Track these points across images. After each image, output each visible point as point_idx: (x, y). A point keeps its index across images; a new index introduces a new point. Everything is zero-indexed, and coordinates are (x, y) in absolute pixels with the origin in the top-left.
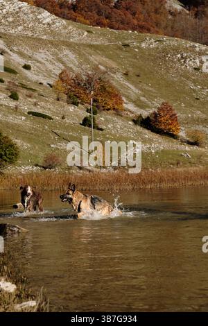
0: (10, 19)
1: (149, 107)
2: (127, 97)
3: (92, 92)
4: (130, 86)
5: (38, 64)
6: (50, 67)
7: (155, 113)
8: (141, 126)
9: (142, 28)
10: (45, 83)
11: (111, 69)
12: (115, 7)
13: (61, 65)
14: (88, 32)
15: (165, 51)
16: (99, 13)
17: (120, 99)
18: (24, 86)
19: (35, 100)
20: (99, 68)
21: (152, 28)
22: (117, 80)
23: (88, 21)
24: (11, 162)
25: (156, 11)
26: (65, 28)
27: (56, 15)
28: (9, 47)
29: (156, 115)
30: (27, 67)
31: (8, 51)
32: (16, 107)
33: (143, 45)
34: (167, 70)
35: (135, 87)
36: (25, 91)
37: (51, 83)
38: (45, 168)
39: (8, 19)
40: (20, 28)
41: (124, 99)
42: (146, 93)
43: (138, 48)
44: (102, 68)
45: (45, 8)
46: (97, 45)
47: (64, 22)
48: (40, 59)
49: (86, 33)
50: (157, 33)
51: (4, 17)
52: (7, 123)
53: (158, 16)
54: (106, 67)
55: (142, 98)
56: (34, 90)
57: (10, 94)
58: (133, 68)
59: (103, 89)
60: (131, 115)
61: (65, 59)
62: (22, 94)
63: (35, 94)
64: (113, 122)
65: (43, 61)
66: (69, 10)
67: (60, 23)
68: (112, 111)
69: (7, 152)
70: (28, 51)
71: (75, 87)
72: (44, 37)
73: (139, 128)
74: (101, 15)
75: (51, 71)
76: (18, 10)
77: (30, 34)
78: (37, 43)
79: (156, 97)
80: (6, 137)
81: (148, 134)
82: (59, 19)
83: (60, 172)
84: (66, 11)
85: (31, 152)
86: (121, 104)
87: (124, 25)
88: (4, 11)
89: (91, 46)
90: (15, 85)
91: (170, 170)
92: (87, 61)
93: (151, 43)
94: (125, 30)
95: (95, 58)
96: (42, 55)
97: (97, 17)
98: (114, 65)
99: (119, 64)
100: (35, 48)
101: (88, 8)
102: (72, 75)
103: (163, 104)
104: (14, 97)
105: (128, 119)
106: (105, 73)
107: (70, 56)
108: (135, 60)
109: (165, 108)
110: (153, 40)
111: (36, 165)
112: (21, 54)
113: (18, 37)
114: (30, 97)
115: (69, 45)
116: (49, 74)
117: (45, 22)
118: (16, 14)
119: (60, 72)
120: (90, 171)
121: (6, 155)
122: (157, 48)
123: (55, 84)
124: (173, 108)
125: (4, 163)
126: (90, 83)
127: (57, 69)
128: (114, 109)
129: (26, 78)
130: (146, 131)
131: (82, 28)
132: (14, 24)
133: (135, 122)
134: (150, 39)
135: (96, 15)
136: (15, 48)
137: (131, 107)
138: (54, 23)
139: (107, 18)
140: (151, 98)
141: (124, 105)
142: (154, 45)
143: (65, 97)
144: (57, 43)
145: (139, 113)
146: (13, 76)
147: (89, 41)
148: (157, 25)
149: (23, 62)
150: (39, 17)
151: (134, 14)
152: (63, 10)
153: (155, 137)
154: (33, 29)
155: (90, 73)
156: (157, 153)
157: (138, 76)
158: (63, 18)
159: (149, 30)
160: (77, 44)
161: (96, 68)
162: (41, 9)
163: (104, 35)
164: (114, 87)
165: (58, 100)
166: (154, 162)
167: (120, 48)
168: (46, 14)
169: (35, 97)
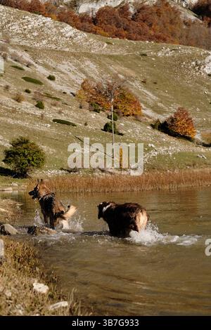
0: (35, 34)
1: (165, 112)
2: (145, 104)
3: (113, 100)
4: (148, 93)
5: (62, 75)
6: (73, 77)
7: (171, 118)
8: (159, 130)
9: (158, 38)
10: (68, 93)
11: (130, 77)
12: (133, 19)
13: (83, 76)
14: (107, 43)
15: (181, 59)
16: (118, 25)
17: (139, 105)
18: (49, 96)
19: (59, 108)
20: (119, 77)
21: (168, 38)
22: (136, 87)
23: (107, 34)
24: (39, 167)
25: (171, 22)
26: (86, 40)
27: (78, 28)
28: (34, 59)
29: (172, 120)
30: (51, 78)
31: (34, 63)
32: (42, 116)
33: (160, 54)
34: (183, 76)
35: (153, 93)
36: (50, 101)
37: (74, 92)
38: (70, 172)
39: (33, 34)
40: (44, 42)
41: (142, 105)
42: (162, 99)
43: (155, 57)
44: (121, 76)
45: (67, 23)
46: (117, 56)
47: (85, 35)
48: (63, 70)
49: (106, 45)
50: (173, 42)
51: (30, 32)
52: (34, 130)
53: (173, 26)
54: (125, 76)
55: (159, 104)
56: (58, 99)
57: (36, 103)
58: (150, 75)
59: (123, 96)
60: (149, 120)
61: (87, 69)
62: (47, 103)
63: (60, 103)
64: (133, 127)
65: (66, 72)
66: (90, 23)
67: (82, 36)
68: (131, 117)
69: (34, 158)
70: (52, 63)
71: (96, 95)
72: (67, 50)
73: (157, 132)
74: (120, 27)
75: (73, 81)
76: (42, 25)
77: (54, 47)
78: (60, 55)
79: (172, 103)
80: (33, 144)
81: (165, 138)
82: (81, 32)
83: (84, 175)
84: (87, 24)
85: (56, 157)
86: (140, 110)
87: (141, 35)
88: (30, 26)
89: (110, 57)
90: (40, 94)
91: (187, 171)
92: (108, 71)
93: (168, 53)
94: (143, 40)
95: (115, 68)
96: (65, 66)
97: (115, 29)
98: (133, 74)
99: (138, 73)
100: (58, 60)
101: (107, 21)
102: (94, 84)
103: (179, 109)
104: (40, 106)
105: (146, 123)
106: (124, 81)
107: (91, 67)
108: (152, 69)
109: (182, 113)
110: (169, 49)
111: (62, 169)
112: (46, 66)
113: (42, 50)
114: (55, 105)
115: (90, 56)
116: (72, 83)
117: (67, 35)
118: (40, 29)
119: (83, 81)
120: (111, 173)
121: (33, 160)
122: (173, 57)
123: (78, 93)
124: (189, 112)
125: (31, 167)
126: (110, 92)
127: (79, 79)
128: (133, 115)
129: (51, 88)
130: (164, 135)
131: (102, 40)
132: (39, 38)
133: (153, 126)
134: (166, 49)
135: (114, 27)
136: (40, 61)
137: (149, 112)
138: (76, 36)
139: (125, 30)
140: (168, 103)
141: (142, 111)
142: (170, 54)
143: (87, 105)
144: (79, 55)
145: (157, 118)
146: (38, 86)
147: (109, 52)
148: (172, 35)
149: (48, 73)
150: (62, 31)
151: (150, 25)
152: (84, 24)
153: (172, 140)
154: (56, 43)
155: (110, 81)
156: (174, 155)
157: (155, 83)
158: (85, 31)
159: (165, 40)
160: (97, 55)
161: (116, 77)
162: (64, 24)
163: (123, 46)
164: (133, 94)
165: (81, 107)
166: (171, 163)
167: (137, 58)
168: (68, 28)
169: (60, 106)
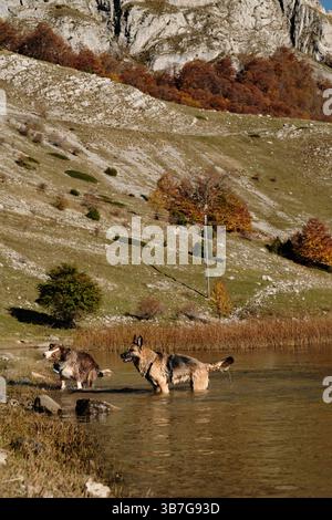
0: (86, 104)
1: (289, 226)
2: (258, 212)
3: (206, 206)
4: (261, 195)
5: (127, 168)
6: (145, 171)
7: (298, 235)
8: (279, 254)
9: (277, 110)
10: (137, 195)
11: (233, 171)
12: (238, 80)
13: (160, 168)
14: (198, 117)
15: (312, 143)
16: (214, 90)
17: (247, 215)
18: (107, 200)
19: (123, 220)
20: (215, 171)
21: (292, 110)
22: (242, 186)
23: (198, 103)
24: (91, 310)
25: (298, 85)
26: (165, 113)
27: (152, 94)
28: (84, 143)
29: (300, 238)
30: (111, 172)
31: (84, 149)
32: (97, 231)
33: (280, 135)
34: (317, 171)
35: (269, 196)
36: (108, 207)
37: (147, 194)
38: (140, 319)
39: (83, 103)
40: (100, 116)
41: (252, 214)
42: (285, 206)
43: (273, 139)
44: (219, 169)
45: (135, 86)
46: (213, 137)
47: (164, 104)
48: (130, 160)
49: (195, 120)
50: (300, 116)
51: (78, 101)
52: (84, 254)
53: (301, 91)
54: (225, 168)
55: (279, 213)
56: (121, 205)
57: (87, 212)
58: (265, 168)
59: (222, 200)
60: (264, 239)
61: (165, 159)
62: (104, 210)
63: (124, 211)
64: (238, 249)
65: (134, 162)
66: (171, 86)
67: (158, 106)
68: (236, 234)
69: (85, 296)
70: (111, 149)
71: (181, 199)
72: (135, 128)
73: (275, 257)
74: (218, 92)
75: (145, 177)
76: (97, 90)
77: (114, 123)
78: (124, 136)
79: (300, 211)
80: (82, 275)
81: (289, 266)
82: (156, 101)
83: (160, 323)
84: (166, 89)
85: (119, 295)
86: (249, 222)
87: (252, 106)
88: (77, 91)
89: (203, 139)
90: (94, 198)
91: (323, 319)
92: (198, 160)
93: (292, 132)
94: (253, 113)
95: (211, 157)
96: (132, 154)
97: (210, 95)
98: (238, 166)
99: (245, 164)
100: (122, 144)
101: (197, 83)
102: (177, 182)
103: (311, 221)
104: (93, 216)
105: (259, 244)
106: (224, 177)
107: (172, 154)
108: (269, 158)
109: (314, 227)
110: (294, 127)
111: (127, 315)
112: (102, 153)
113: (97, 129)
114: (116, 215)
115: (171, 138)
116: (143, 180)
117: (136, 105)
118: (94, 96)
119: (159, 177)
120: (205, 322)
121: (82, 300)
122: (301, 139)
123: (152, 196)
124: (326, 226)
125: (80, 311)
126: (202, 193)
127: (155, 174)
128: (238, 230)
129: (110, 188)
130: (287, 262)
131: (190, 113)
132: (92, 110)
133: (270, 248)
134: (290, 126)
135: (209, 93)
136: (93, 145)
137: (263, 226)
138: (149, 107)
139: (225, 97)
140: (293, 211)
141: (253, 223)
142: (296, 135)
143: (167, 214)
144: (154, 135)
145: (275, 235)
146: (91, 185)
147: (200, 132)
148: (299, 106)
149: (105, 164)
150: (127, 99)
151: (265, 90)
152: (161, 87)
153: (300, 270)
154: (118, 117)
155: (202, 177)
156: (302, 293)
157: (273, 180)
158: (162, 99)
159: (287, 113)
160: (182, 137)
161: (211, 171)
162: (130, 88)
163: (222, 122)
164: (239, 198)
165: (157, 218)
166: (298, 307)
167: (245, 141)
168: (137, 93)
169: (123, 216)
